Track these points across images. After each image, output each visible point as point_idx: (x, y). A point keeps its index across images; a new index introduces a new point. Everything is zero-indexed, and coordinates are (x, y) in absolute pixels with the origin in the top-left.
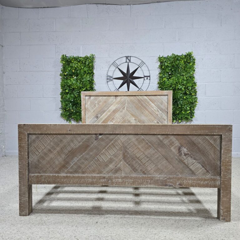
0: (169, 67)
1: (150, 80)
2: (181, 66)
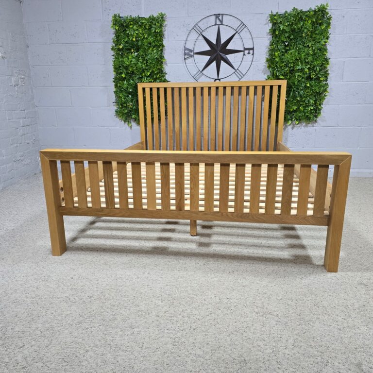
0: (286, 32)
1: (253, 54)
2: (306, 31)
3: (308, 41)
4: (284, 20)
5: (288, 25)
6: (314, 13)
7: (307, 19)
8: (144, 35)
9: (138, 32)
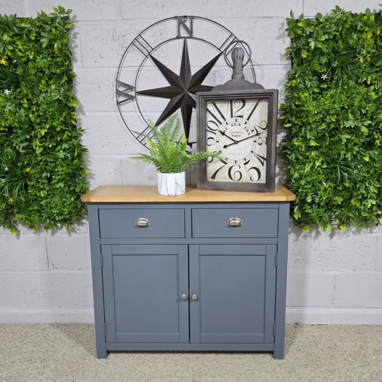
2: (364, 52)
3: (364, 73)
4: (317, 31)
5: (326, 40)
6: (376, 19)
7: (367, 29)
8: (27, 53)
9: (14, 47)
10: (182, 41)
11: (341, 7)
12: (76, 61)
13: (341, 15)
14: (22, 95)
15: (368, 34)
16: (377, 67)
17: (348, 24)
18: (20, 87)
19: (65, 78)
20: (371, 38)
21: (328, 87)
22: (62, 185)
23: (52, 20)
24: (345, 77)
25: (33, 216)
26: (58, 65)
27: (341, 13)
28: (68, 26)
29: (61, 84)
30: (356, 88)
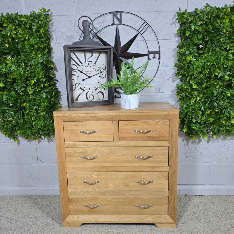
1: (159, 59)
2: (225, 31)
3: (225, 43)
4: (196, 19)
5: (201, 24)
6: (231, 11)
7: (226, 17)
8: (25, 36)
9: (16, 32)
10: (115, 26)
11: (210, 4)
12: (53, 39)
13: (210, 9)
14: (21, 60)
15: (226, 20)
16: (233, 39)
17: (214, 14)
18: (20, 56)
19: (47, 50)
20: (228, 22)
21: (203, 52)
22: (45, 113)
23: (39, 16)
24: (214, 45)
25: (27, 131)
26: (43, 43)
27: (210, 8)
28: (48, 20)
29: (44, 54)
30: (220, 52)
